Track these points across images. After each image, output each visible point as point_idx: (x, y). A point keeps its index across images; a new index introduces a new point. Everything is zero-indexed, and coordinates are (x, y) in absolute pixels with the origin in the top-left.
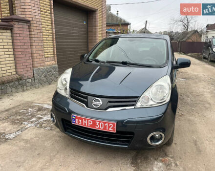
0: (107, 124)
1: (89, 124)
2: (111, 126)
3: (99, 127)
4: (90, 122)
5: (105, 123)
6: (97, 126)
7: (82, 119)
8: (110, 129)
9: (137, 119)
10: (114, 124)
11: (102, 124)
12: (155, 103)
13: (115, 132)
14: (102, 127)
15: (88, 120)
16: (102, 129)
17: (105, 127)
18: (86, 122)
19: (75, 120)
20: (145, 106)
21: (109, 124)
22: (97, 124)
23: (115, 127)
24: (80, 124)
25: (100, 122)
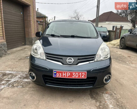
0: (81, 74)
1: (68, 75)
2: (83, 74)
3: (75, 76)
4: (68, 74)
5: (79, 73)
6: (74, 76)
7: (62, 73)
8: (82, 77)
9: (98, 68)
10: (85, 73)
11: (77, 74)
12: (103, 58)
13: (86, 78)
14: (77, 76)
15: (67, 73)
16: (77, 77)
17: (79, 76)
18: (65, 74)
19: (56, 74)
20: (99, 60)
21: (82, 73)
22: (74, 75)
23: (86, 75)
24: (60, 77)
25: (75, 73)
